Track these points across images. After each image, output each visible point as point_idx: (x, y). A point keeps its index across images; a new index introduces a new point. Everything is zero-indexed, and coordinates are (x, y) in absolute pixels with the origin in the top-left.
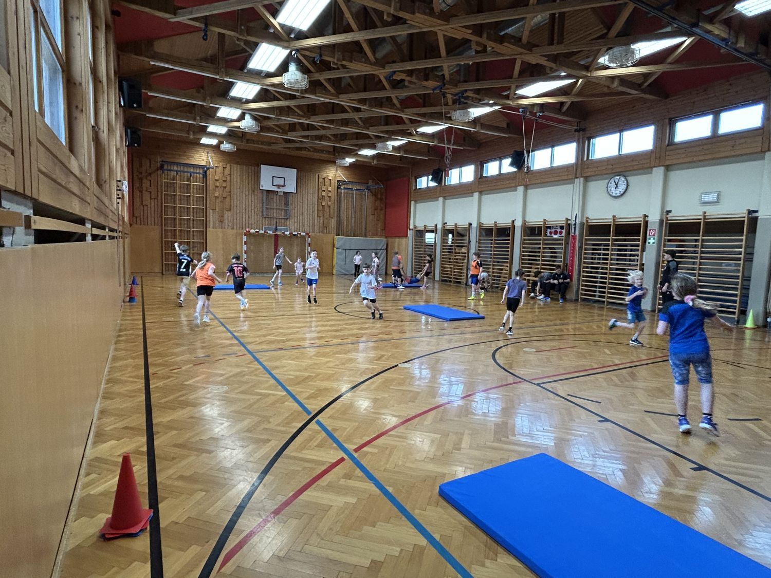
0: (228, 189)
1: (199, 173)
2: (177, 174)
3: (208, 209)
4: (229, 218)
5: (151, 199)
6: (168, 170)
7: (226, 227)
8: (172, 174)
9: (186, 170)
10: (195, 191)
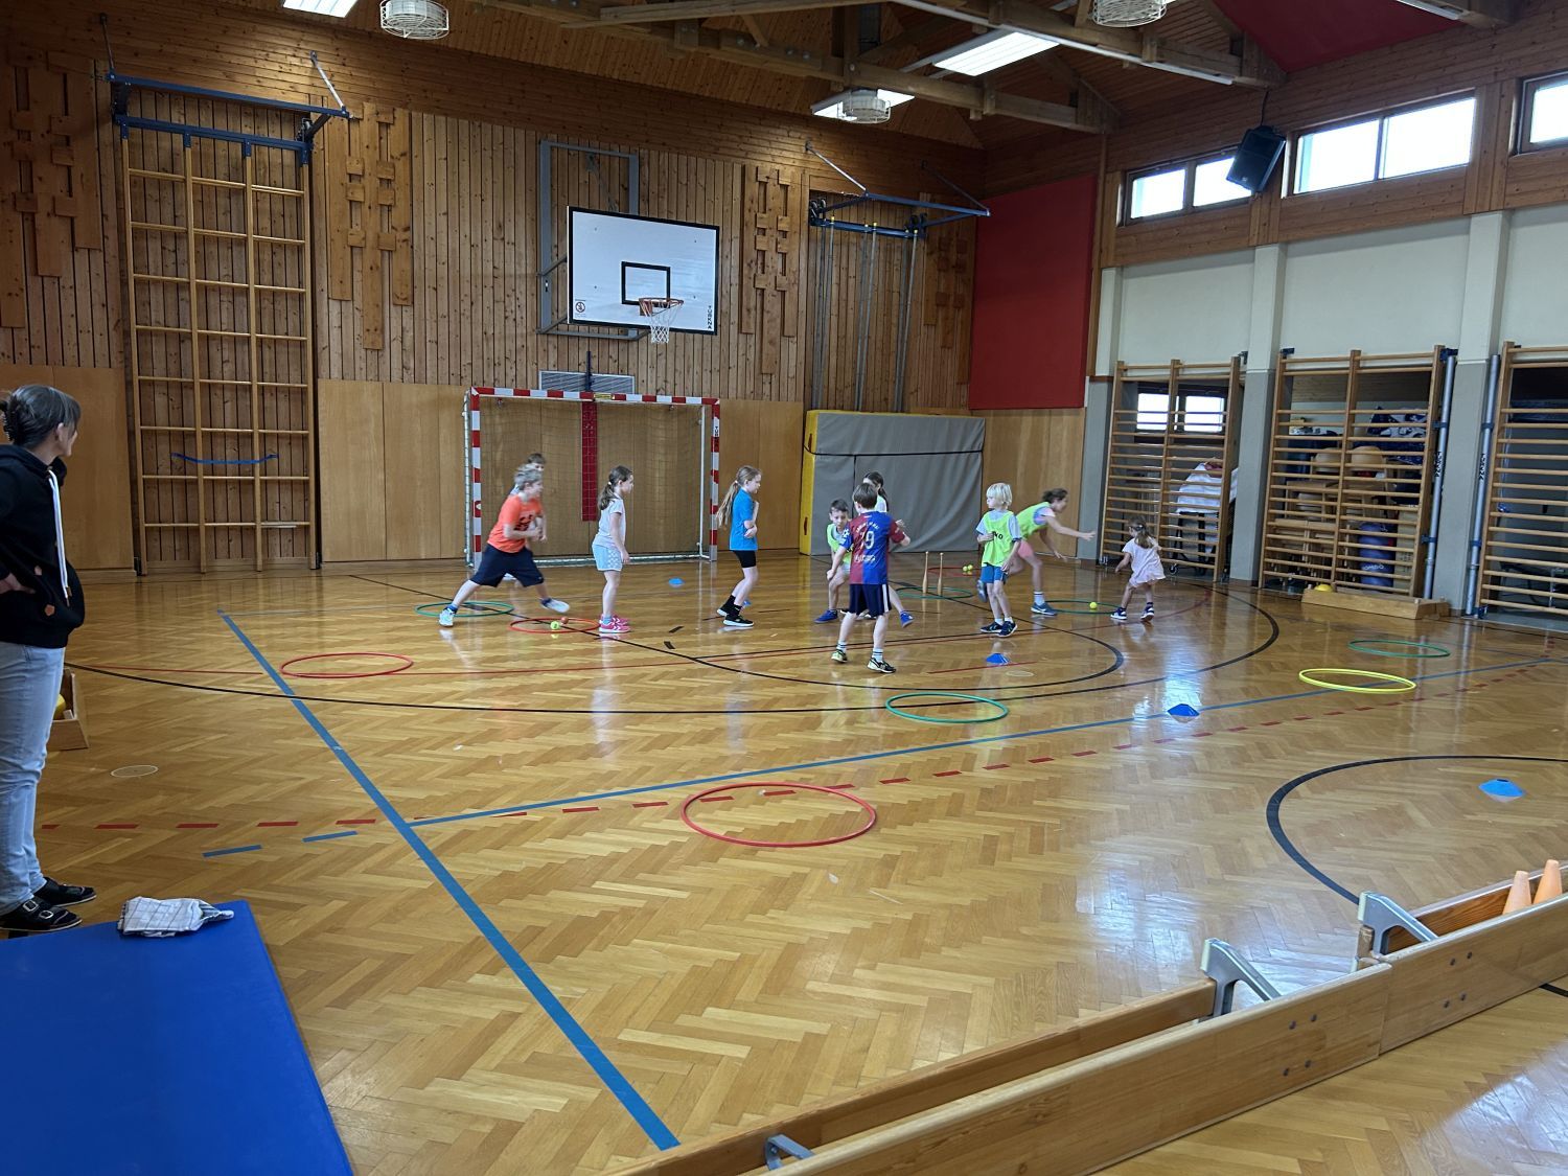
0: (399, 216)
1: (280, 145)
2: (186, 143)
3: (322, 299)
4: (409, 336)
5: (74, 249)
6: (144, 125)
7: (396, 375)
8: (165, 144)
9: (221, 125)
10: (265, 222)
